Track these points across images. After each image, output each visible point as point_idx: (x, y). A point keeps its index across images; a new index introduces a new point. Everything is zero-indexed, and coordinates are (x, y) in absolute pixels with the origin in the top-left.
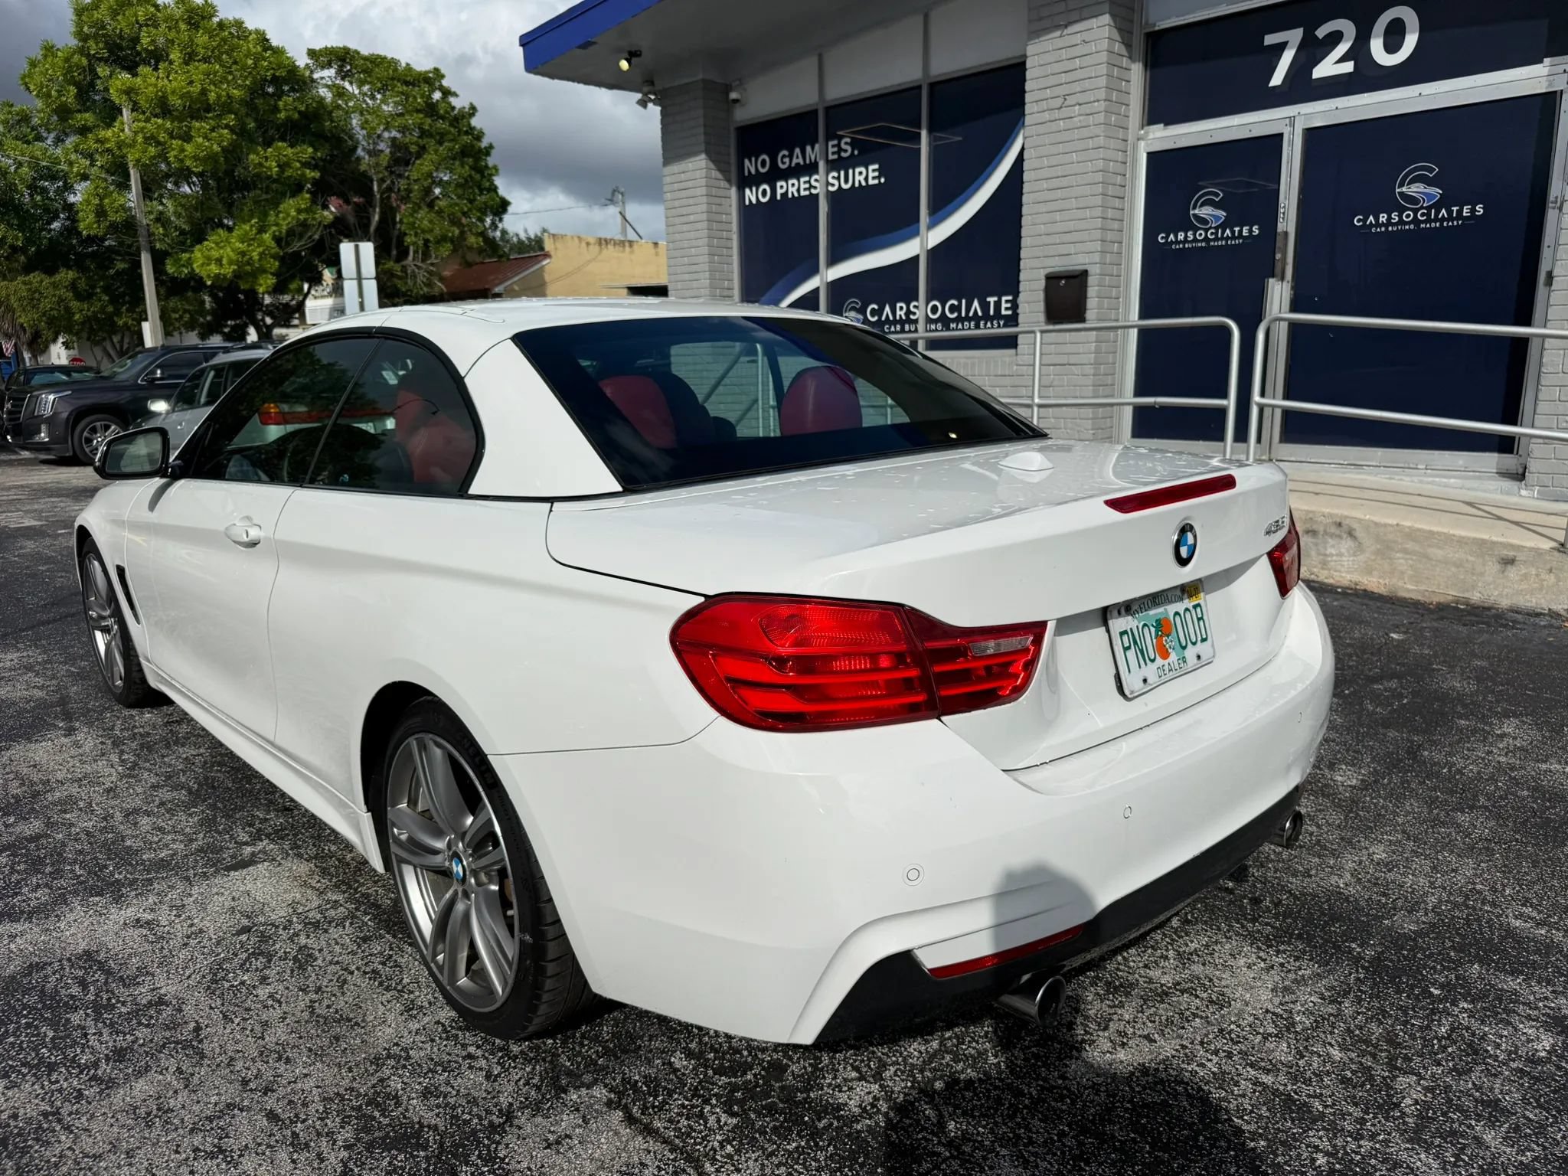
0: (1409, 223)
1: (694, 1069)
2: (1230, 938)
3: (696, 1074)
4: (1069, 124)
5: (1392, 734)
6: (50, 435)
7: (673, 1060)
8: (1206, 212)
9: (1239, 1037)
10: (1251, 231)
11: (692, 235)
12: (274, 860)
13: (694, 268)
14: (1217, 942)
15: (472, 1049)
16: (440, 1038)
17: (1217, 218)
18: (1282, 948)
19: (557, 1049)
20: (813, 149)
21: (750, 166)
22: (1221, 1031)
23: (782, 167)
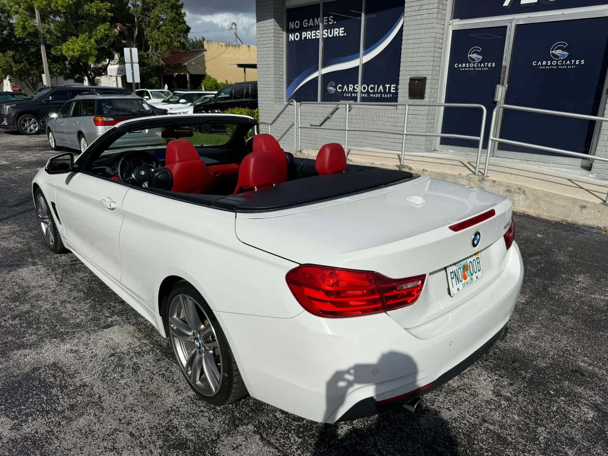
0: (554, 66)
1: (284, 418)
2: (478, 368)
3: (285, 421)
4: (422, 17)
5: (537, 280)
6: (8, 122)
7: (276, 414)
8: (474, 56)
9: (481, 409)
10: (492, 65)
11: (268, 52)
12: (120, 324)
13: (268, 66)
14: (473, 369)
15: (202, 408)
16: (190, 403)
17: (479, 59)
18: (497, 372)
19: (233, 409)
20: (317, 20)
21: (292, 25)
22: (475, 407)
23: (305, 26)
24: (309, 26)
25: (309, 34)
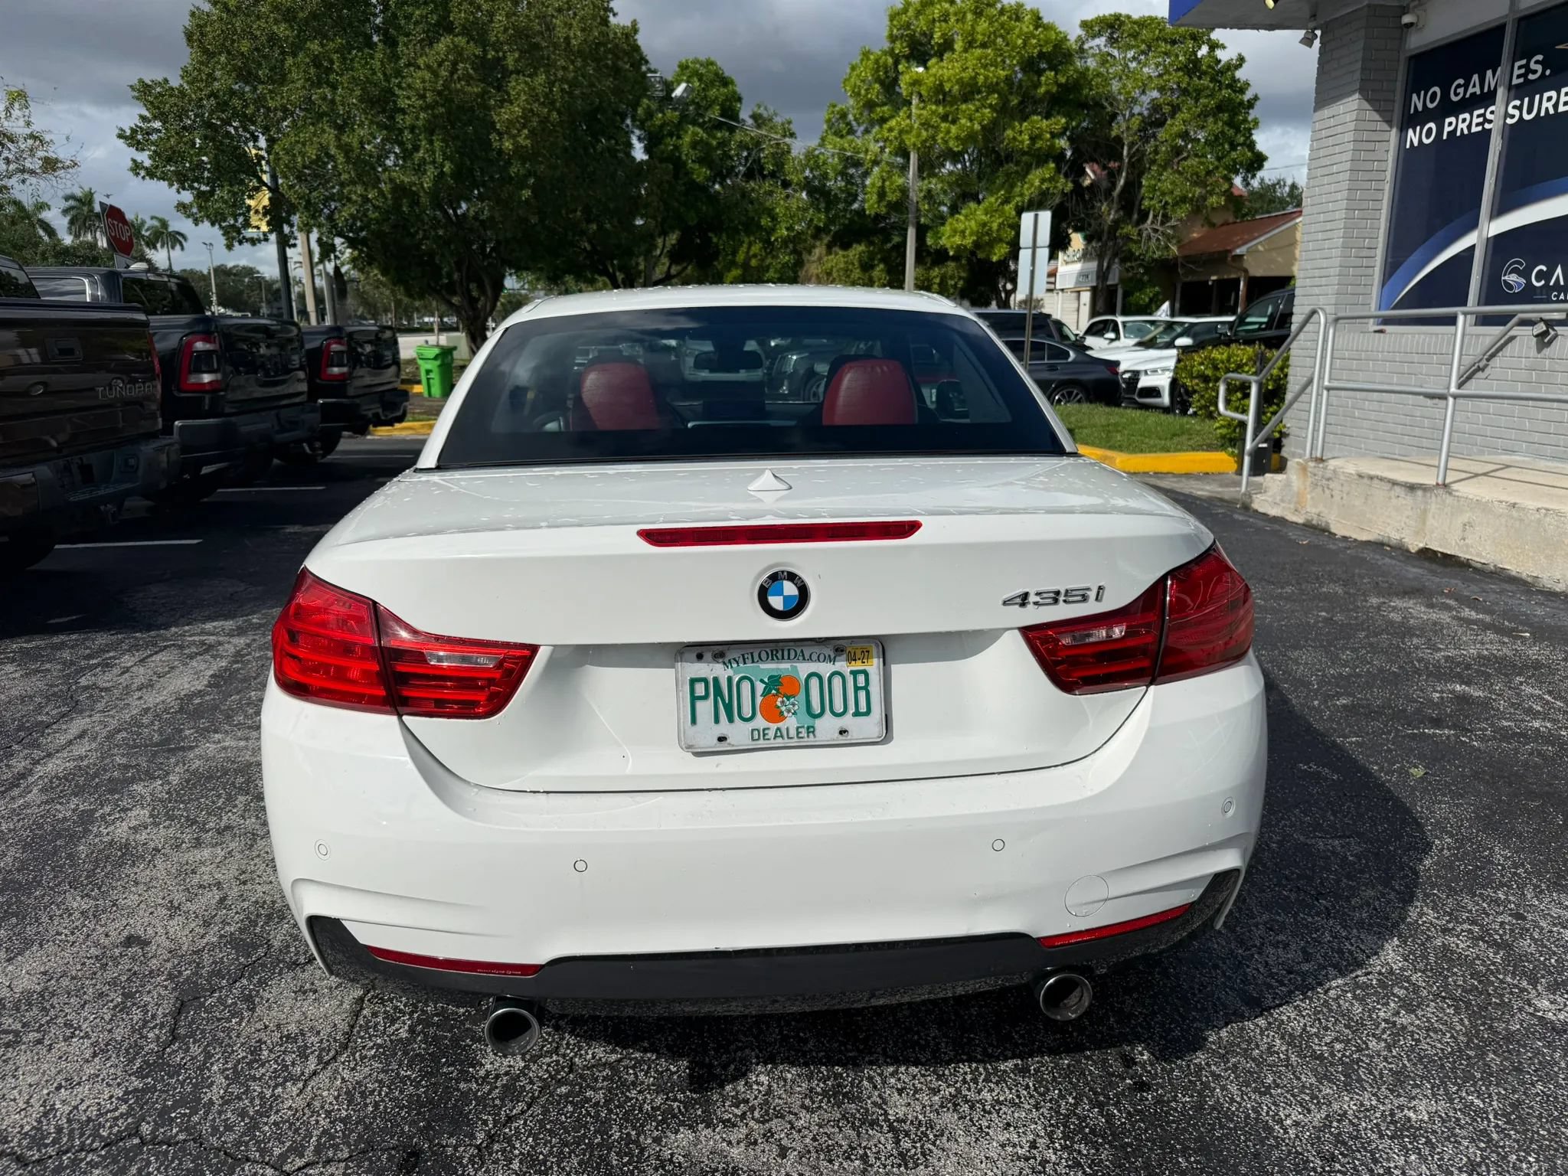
2: (1040, 1108)
11: (1333, 188)
13: (1329, 226)
14: (1016, 1105)
18: (1079, 1147)
20: (1494, 73)
21: (1417, 102)
23: (1455, 99)
24: (1468, 96)
25: (1464, 120)
